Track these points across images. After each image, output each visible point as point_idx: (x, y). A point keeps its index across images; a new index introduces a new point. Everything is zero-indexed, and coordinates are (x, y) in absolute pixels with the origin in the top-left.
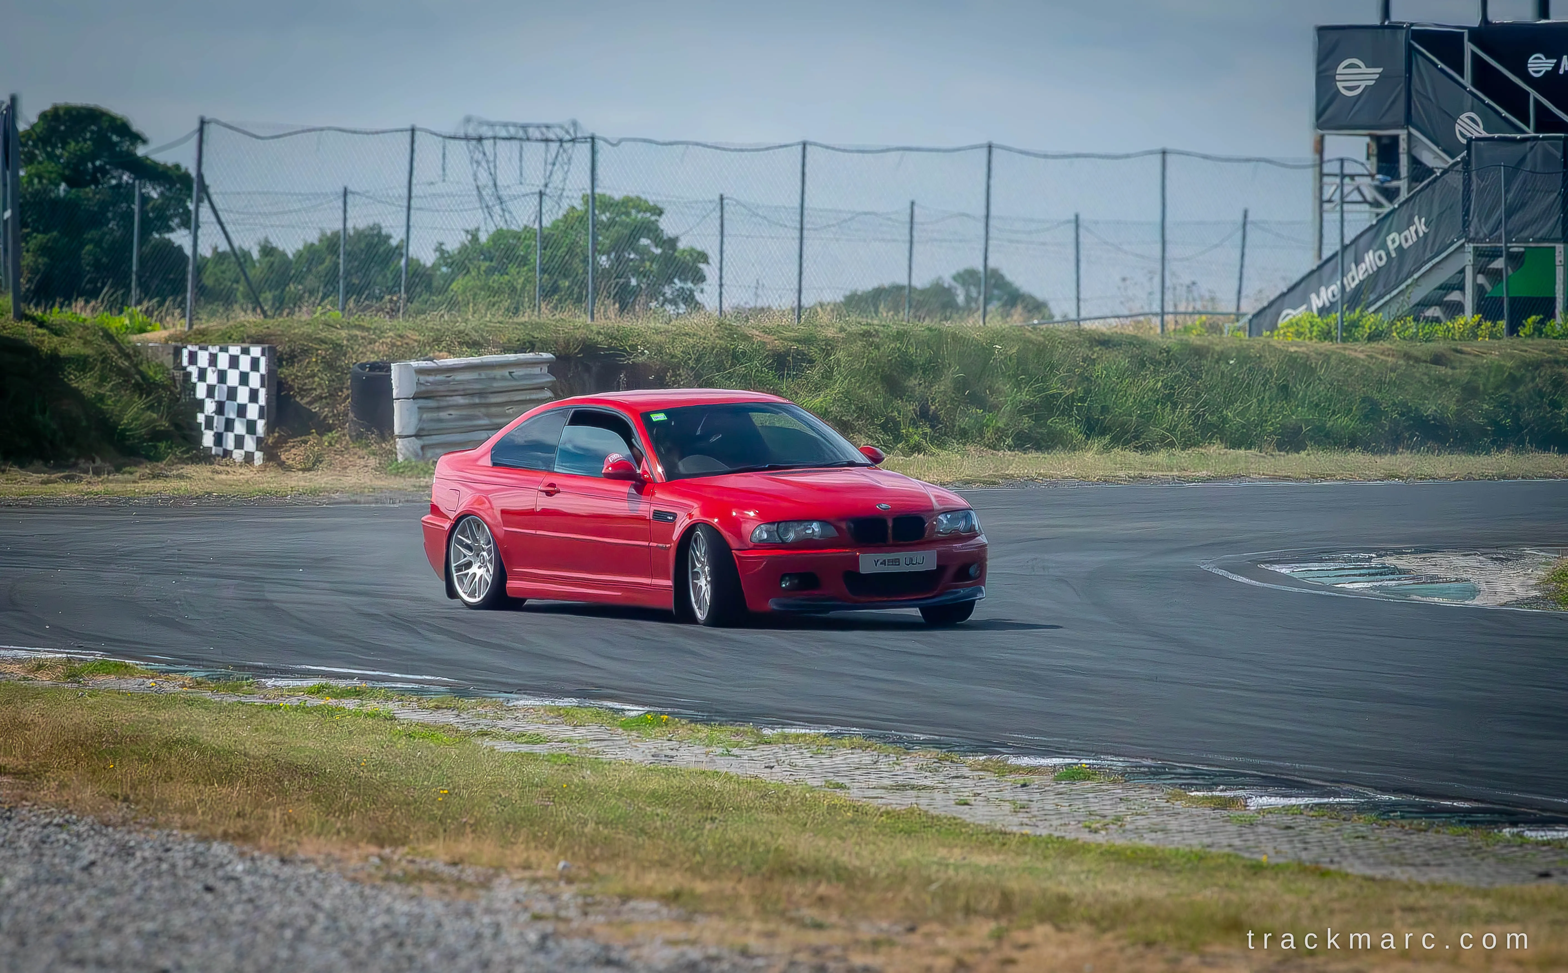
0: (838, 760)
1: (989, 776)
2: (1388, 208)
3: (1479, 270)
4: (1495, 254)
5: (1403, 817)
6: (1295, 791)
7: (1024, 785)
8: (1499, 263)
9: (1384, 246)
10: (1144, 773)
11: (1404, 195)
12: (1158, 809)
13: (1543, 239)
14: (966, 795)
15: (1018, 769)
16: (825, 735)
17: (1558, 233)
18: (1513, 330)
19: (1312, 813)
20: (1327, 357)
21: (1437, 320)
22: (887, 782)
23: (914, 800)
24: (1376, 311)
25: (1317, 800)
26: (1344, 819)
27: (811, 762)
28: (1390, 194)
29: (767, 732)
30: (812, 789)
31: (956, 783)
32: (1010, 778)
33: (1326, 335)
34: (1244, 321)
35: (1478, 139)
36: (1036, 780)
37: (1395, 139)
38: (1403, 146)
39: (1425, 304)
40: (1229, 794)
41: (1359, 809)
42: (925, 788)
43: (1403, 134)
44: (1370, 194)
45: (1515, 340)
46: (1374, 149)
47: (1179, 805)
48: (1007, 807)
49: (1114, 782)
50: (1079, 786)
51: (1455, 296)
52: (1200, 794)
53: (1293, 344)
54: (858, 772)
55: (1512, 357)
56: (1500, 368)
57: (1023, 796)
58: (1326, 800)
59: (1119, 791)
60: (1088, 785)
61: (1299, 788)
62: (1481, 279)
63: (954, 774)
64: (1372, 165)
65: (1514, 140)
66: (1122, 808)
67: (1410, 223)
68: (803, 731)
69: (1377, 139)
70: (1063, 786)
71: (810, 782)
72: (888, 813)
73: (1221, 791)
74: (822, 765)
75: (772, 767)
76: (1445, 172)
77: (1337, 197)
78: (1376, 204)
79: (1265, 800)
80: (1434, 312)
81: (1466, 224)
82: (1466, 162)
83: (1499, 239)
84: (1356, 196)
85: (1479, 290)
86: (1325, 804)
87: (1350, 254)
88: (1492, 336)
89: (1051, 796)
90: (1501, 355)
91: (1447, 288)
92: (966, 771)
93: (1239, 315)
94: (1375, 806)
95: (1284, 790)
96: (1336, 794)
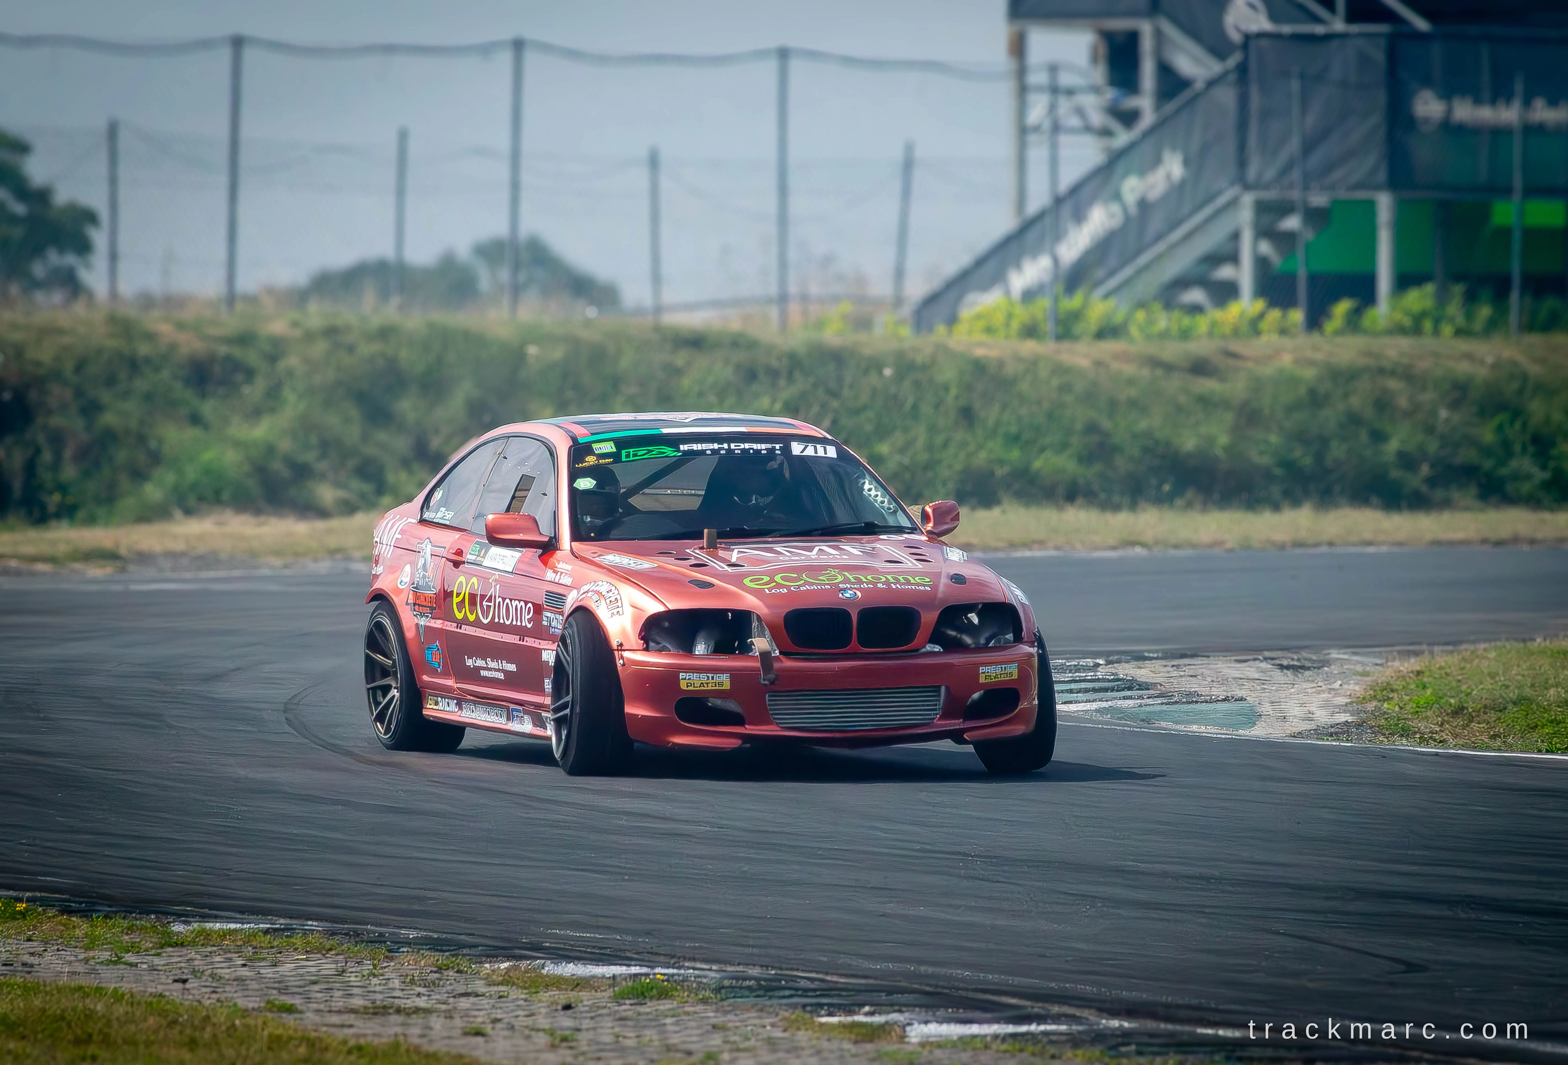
0: (286, 968)
1: (515, 993)
2: (1123, 138)
3: (1264, 232)
4: (1284, 209)
5: (1140, 1053)
6: (977, 1014)
7: (567, 1007)
8: (1292, 223)
9: (1117, 196)
10: (749, 988)
11: (1148, 118)
12: (771, 1043)
13: (1359, 186)
14: (480, 1019)
15: (558, 982)
16: (266, 932)
17: (1382, 176)
18: (1314, 322)
19: (1004, 1047)
20: (1033, 363)
21: (1196, 309)
22: (357, 1002)
23: (399, 1030)
24: (1107, 296)
25: (1011, 1029)
26: (1053, 1057)
27: (244, 972)
28: (1129, 118)
29: (178, 928)
30: (245, 1013)
31: (464, 1003)
32: (545, 996)
33: (1030, 331)
34: (907, 311)
35: (1261, 35)
36: (586, 998)
37: (1133, 38)
38: (1147, 45)
39: (1182, 283)
40: (878, 1019)
41: (1075, 1041)
42: (417, 1010)
43: (1146, 28)
44: (1097, 118)
45: (1316, 337)
46: (1103, 50)
47: (803, 1036)
48: (542, 1040)
49: (704, 1001)
50: (650, 1007)
51: (1225, 272)
52: (834, 1020)
53: (980, 344)
54: (316, 988)
55: (1311, 363)
56: (1293, 381)
57: (566, 1021)
58: (1023, 1029)
59: (712, 1015)
60: (666, 1005)
61: (984, 1010)
62: (1265, 247)
63: (461, 989)
64: (1099, 74)
65: (1311, 38)
66: (716, 1040)
67: (1157, 161)
68: (233, 926)
69: (1108, 36)
70: (626, 1008)
71: (241, 1003)
72: (360, 1048)
73: (867, 1014)
74: (259, 977)
75: (185, 981)
76: (1211, 83)
77: (1047, 125)
78: (1106, 133)
79: (933, 1029)
80: (1196, 295)
81: (1242, 163)
82: (1242, 70)
83: (1291, 187)
84: (1074, 121)
85: (1261, 264)
86: (1023, 1035)
87: (1066, 210)
88: (1283, 331)
89: (608, 1023)
90: (1296, 361)
91: (1214, 259)
92: (479, 986)
93: (898, 301)
94: (1099, 1037)
95: (961, 1013)
96: (1040, 1019)
